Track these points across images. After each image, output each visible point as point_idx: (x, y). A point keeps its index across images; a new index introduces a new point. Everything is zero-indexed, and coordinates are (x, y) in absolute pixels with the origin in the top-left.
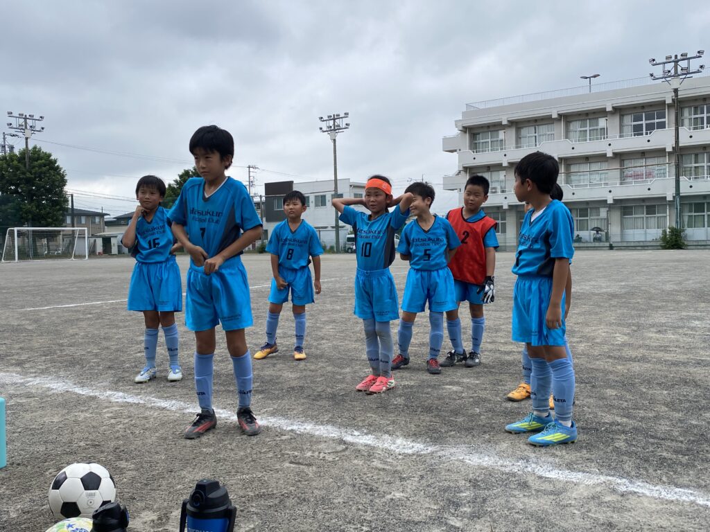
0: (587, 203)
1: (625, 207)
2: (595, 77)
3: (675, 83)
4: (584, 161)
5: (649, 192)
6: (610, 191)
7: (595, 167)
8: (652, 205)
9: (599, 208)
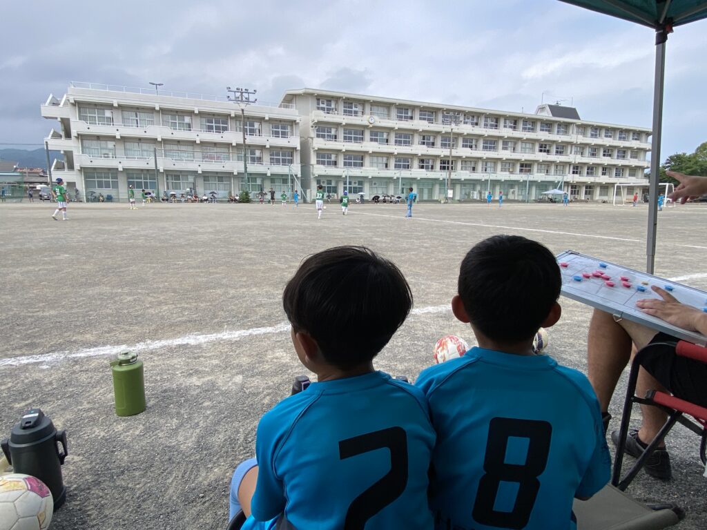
0: (181, 171)
1: (206, 176)
2: (159, 85)
3: (243, 106)
4: (176, 143)
6: (200, 166)
7: (183, 148)
8: (223, 177)
9: (187, 175)
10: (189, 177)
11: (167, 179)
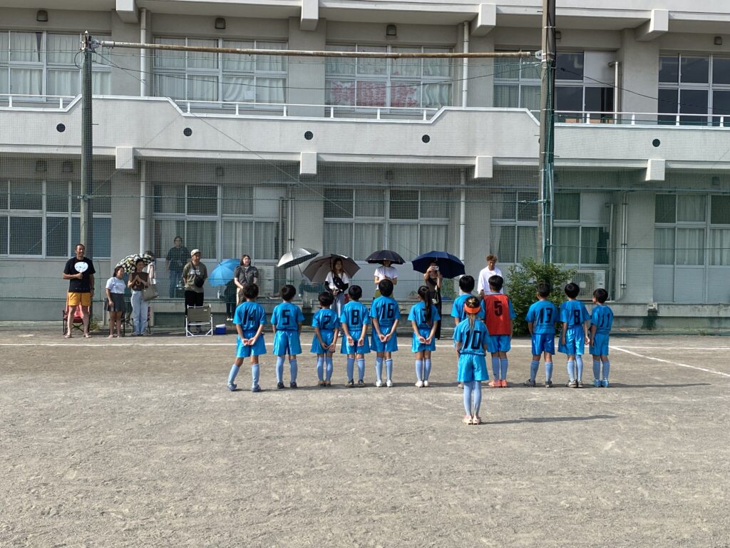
4: (209, 29)
5: (424, 149)
6: (309, 135)
8: (418, 191)
9: (251, 188)
10: (258, 193)
11: (155, 206)
